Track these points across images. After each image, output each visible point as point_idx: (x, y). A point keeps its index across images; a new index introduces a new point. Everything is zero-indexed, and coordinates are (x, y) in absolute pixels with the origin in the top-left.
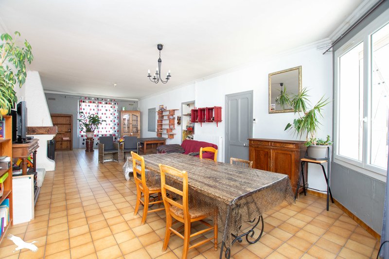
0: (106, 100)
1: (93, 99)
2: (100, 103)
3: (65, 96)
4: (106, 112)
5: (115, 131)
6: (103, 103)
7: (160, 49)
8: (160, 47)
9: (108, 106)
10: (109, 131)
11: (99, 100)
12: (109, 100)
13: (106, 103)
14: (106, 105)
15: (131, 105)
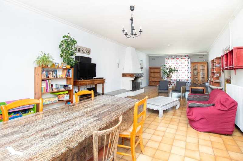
0: (181, 56)
1: (173, 56)
2: (178, 59)
3: (159, 57)
4: (182, 64)
5: (188, 78)
6: (180, 58)
7: (132, 10)
8: (132, 8)
9: (183, 60)
10: (184, 78)
11: (177, 57)
12: (183, 56)
13: (182, 58)
14: (182, 60)
15: (201, 57)
